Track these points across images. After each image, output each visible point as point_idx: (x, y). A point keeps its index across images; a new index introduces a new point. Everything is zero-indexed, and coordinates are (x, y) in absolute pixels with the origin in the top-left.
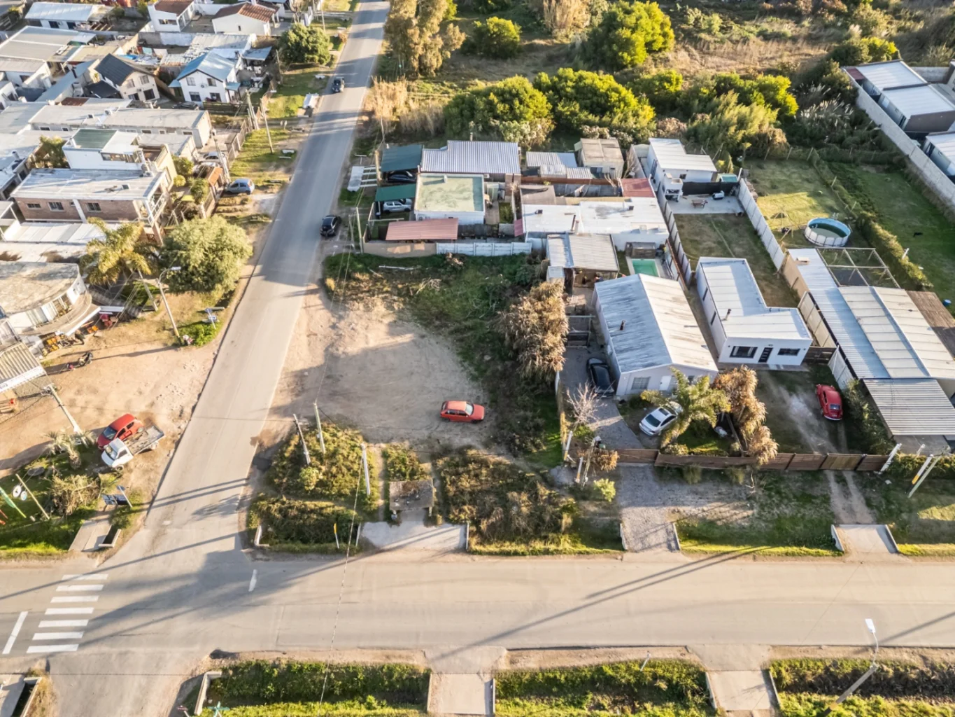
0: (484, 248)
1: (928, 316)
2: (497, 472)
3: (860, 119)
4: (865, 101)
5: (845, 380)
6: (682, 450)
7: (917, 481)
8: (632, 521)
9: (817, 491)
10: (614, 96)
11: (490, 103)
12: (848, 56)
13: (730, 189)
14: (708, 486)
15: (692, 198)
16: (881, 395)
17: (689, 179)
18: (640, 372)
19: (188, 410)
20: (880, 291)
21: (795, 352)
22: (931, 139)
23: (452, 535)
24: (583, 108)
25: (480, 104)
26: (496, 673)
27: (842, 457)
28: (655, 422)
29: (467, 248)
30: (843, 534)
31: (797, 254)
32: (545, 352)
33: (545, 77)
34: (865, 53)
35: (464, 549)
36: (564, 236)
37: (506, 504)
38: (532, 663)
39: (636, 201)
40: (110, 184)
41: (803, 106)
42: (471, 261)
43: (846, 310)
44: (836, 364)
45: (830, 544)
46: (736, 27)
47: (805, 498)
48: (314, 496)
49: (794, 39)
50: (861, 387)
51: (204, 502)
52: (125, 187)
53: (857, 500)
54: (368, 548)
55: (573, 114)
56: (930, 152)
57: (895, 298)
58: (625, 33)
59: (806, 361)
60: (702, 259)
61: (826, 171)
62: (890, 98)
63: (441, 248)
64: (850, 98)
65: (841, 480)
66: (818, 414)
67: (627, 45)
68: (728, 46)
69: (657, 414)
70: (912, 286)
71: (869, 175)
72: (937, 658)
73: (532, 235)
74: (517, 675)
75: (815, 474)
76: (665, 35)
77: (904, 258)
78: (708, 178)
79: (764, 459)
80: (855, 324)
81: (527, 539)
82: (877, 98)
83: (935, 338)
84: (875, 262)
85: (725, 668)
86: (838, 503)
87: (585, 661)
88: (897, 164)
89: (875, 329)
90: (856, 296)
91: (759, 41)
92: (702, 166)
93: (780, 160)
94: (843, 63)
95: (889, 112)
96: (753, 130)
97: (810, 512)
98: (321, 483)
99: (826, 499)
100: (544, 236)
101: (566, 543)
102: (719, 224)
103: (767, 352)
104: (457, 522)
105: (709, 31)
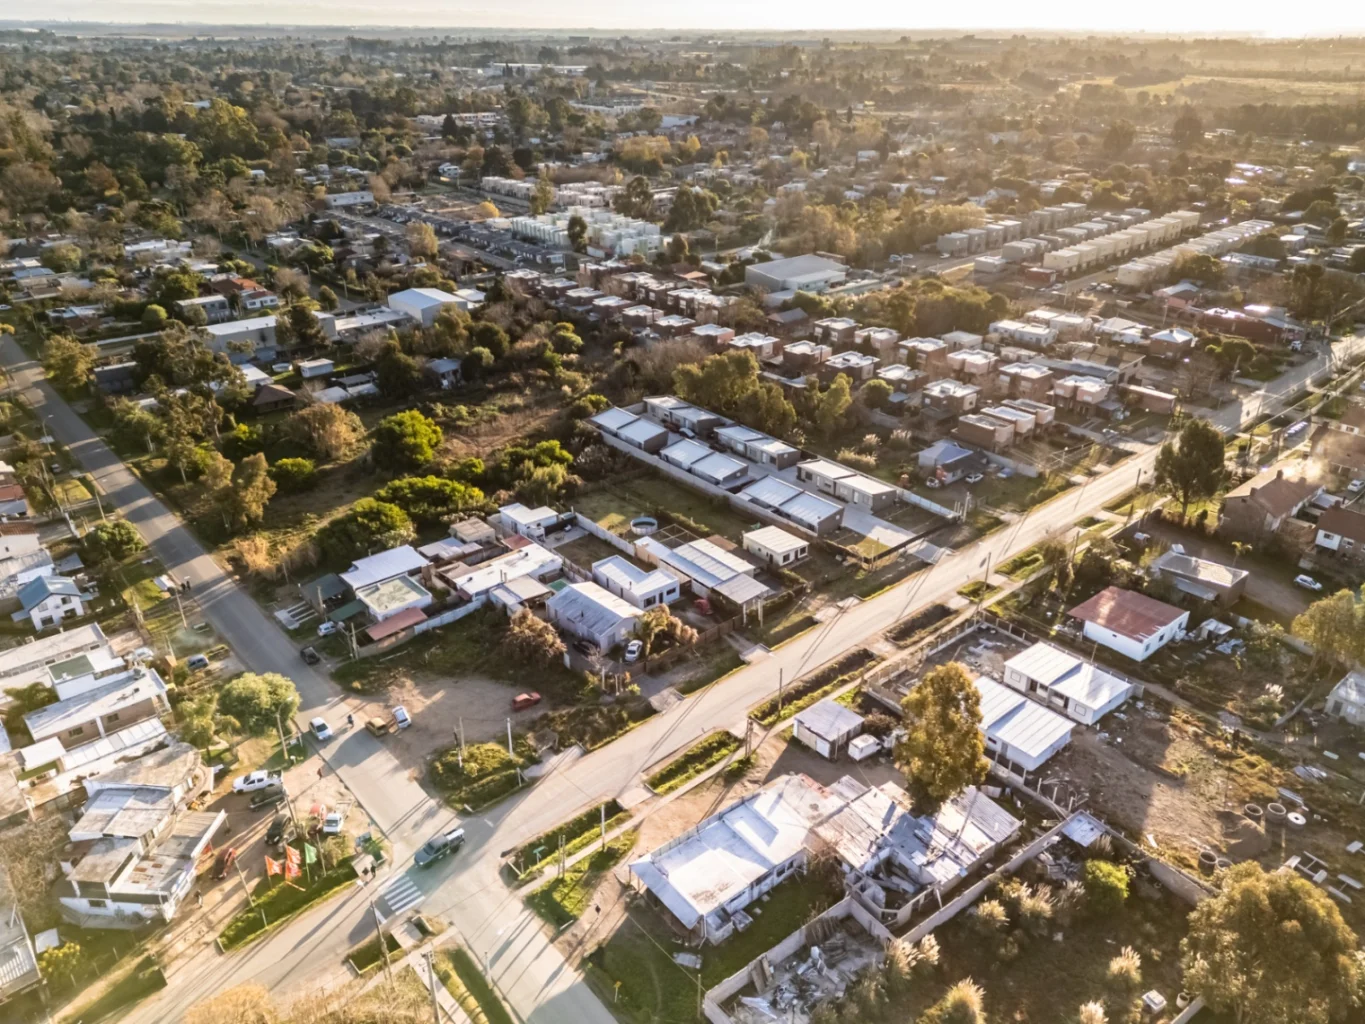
0: (448, 617)
1: (722, 546)
2: (572, 717)
3: (614, 452)
4: (610, 440)
5: (703, 593)
6: (655, 656)
7: (760, 618)
8: (655, 701)
9: (724, 646)
10: (448, 490)
11: (362, 525)
12: (582, 413)
13: (573, 522)
14: (677, 668)
15: (552, 537)
16: (724, 590)
17: (544, 524)
18: (609, 631)
19: (343, 790)
20: (693, 543)
21: (673, 591)
22: (664, 452)
23: (575, 751)
24: (429, 505)
25: (353, 527)
26: (644, 782)
27: (725, 625)
28: (633, 652)
29: (435, 622)
30: (748, 657)
31: (639, 542)
32: (552, 645)
33: (382, 493)
34: (591, 408)
35: (586, 752)
36: (500, 586)
37: (590, 724)
38: (657, 770)
39: (525, 549)
40: (118, 694)
41: (576, 454)
42: (448, 627)
43: (683, 560)
44: (696, 588)
45: (743, 663)
46: (478, 409)
47: (722, 651)
48: (480, 778)
49: (527, 407)
50: (713, 590)
51: (417, 816)
52: (137, 690)
53: (743, 641)
54: (534, 781)
55: (425, 511)
56: (667, 459)
57: (701, 544)
58: (411, 440)
59: (682, 593)
60: (594, 565)
61: (618, 492)
62: (624, 433)
63: (418, 629)
64: (599, 440)
65: (731, 636)
66: (703, 614)
67: (417, 448)
68: (484, 427)
69: (631, 648)
70: (705, 535)
71: (640, 484)
72: (806, 678)
73: (477, 594)
74: (654, 778)
75: (719, 640)
76: (435, 432)
77: (692, 523)
78: (554, 520)
79: (694, 640)
80: (692, 564)
81: (614, 733)
82: (616, 435)
83: (730, 555)
84: (680, 531)
85: (733, 725)
86: (736, 646)
87: (678, 756)
88: (653, 473)
89: (701, 562)
90: (683, 550)
91: (504, 416)
92: (546, 514)
93: (585, 494)
94: (581, 418)
95: (629, 441)
96: (560, 481)
97: (728, 655)
98: (479, 771)
99: (730, 647)
100: (487, 591)
101: (632, 725)
102: (581, 545)
103: (661, 595)
104: (570, 745)
105: (461, 418)
